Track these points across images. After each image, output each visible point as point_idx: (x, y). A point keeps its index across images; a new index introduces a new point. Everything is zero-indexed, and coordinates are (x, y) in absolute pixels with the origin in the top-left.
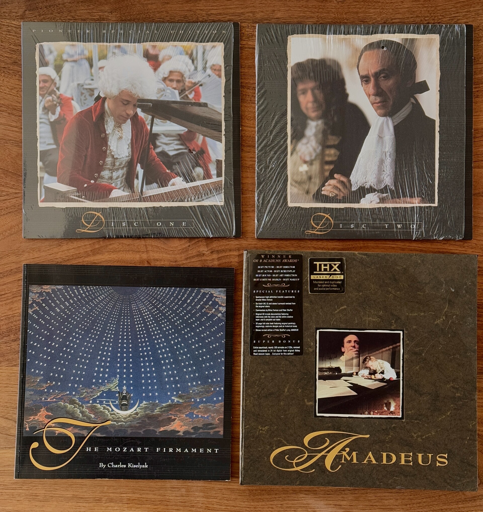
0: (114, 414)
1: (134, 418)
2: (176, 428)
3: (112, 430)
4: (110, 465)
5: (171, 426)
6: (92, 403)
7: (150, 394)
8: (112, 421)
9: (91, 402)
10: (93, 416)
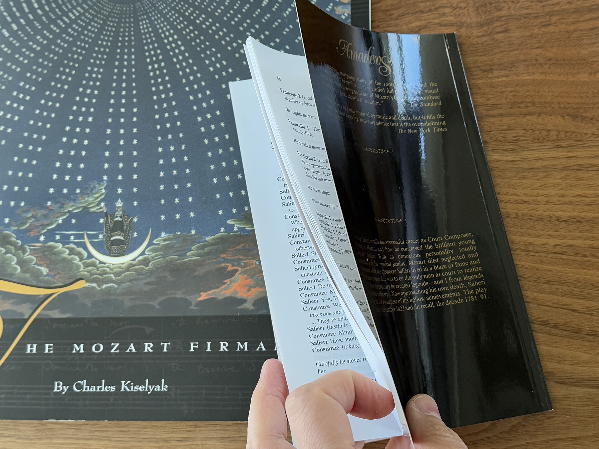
0: (93, 264)
1: (139, 272)
2: (237, 293)
3: (88, 302)
4: (79, 387)
5: (225, 289)
6: (45, 242)
7: (178, 216)
8: (87, 281)
9: (42, 238)
10: (44, 270)
